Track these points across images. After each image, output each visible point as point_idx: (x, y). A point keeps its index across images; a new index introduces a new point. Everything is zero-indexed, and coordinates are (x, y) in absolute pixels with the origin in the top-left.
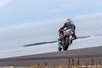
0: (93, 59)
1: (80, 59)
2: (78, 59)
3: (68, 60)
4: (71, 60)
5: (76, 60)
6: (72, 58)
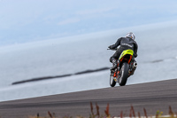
0: (134, 105)
1: (110, 106)
2: (106, 106)
3: (89, 107)
4: (94, 107)
5: (103, 107)
6: (96, 103)
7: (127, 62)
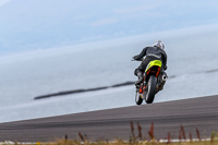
2: (150, 126)
3: (129, 127)
7: (154, 75)
